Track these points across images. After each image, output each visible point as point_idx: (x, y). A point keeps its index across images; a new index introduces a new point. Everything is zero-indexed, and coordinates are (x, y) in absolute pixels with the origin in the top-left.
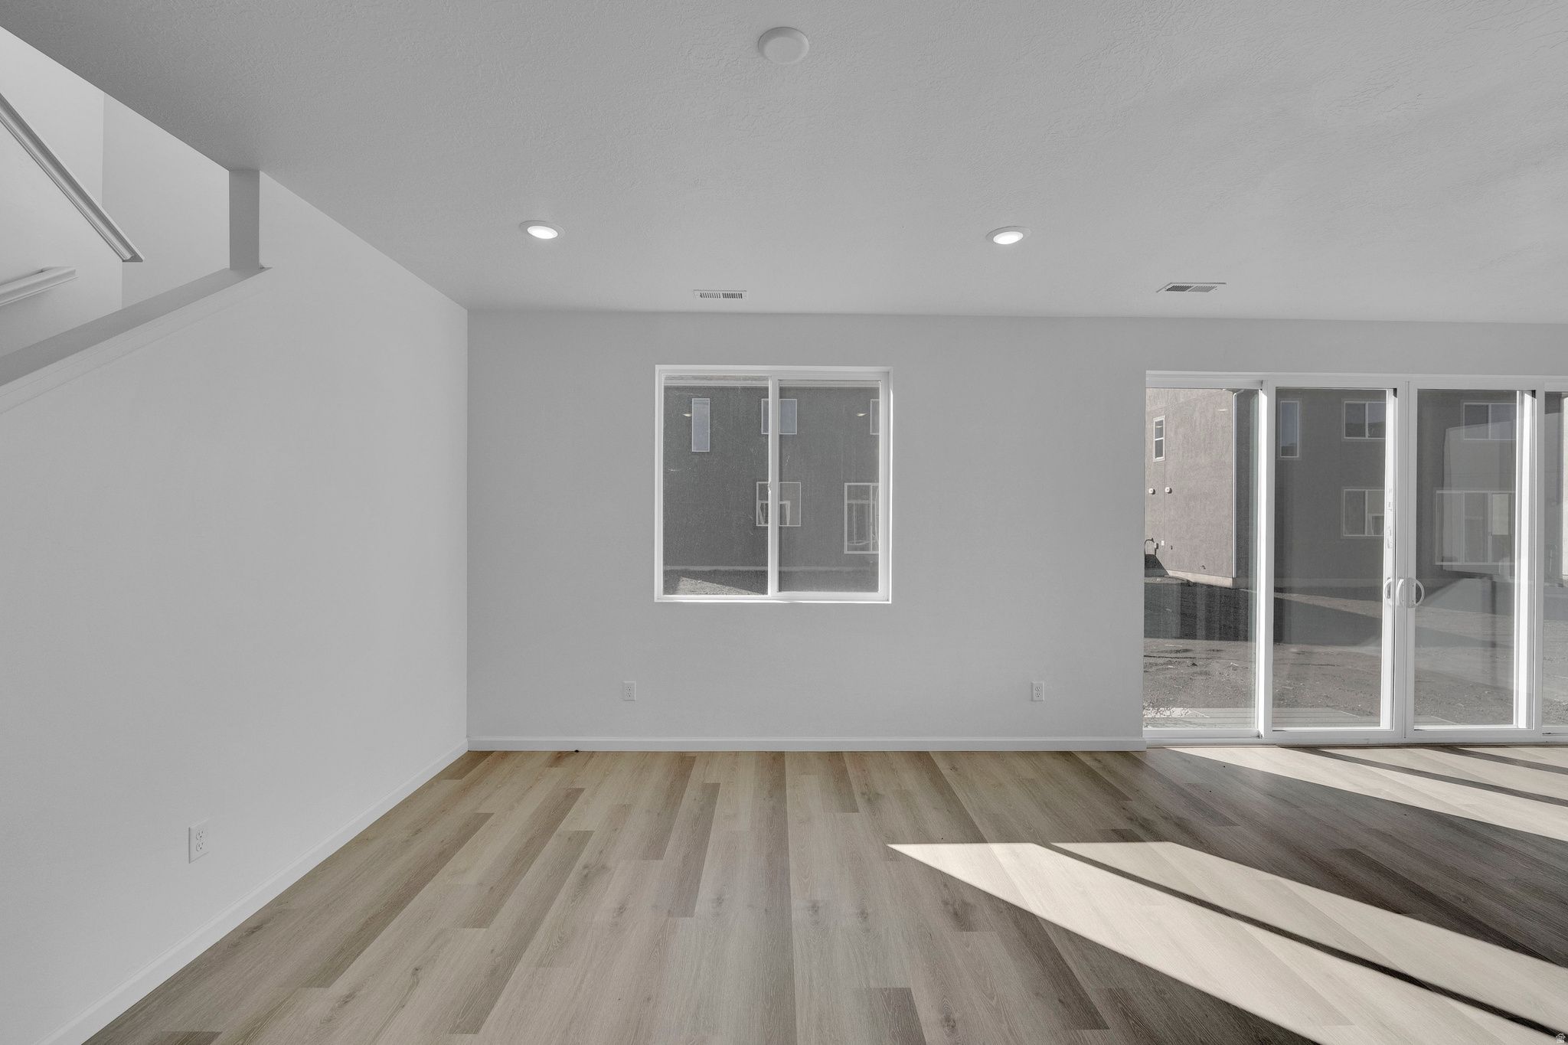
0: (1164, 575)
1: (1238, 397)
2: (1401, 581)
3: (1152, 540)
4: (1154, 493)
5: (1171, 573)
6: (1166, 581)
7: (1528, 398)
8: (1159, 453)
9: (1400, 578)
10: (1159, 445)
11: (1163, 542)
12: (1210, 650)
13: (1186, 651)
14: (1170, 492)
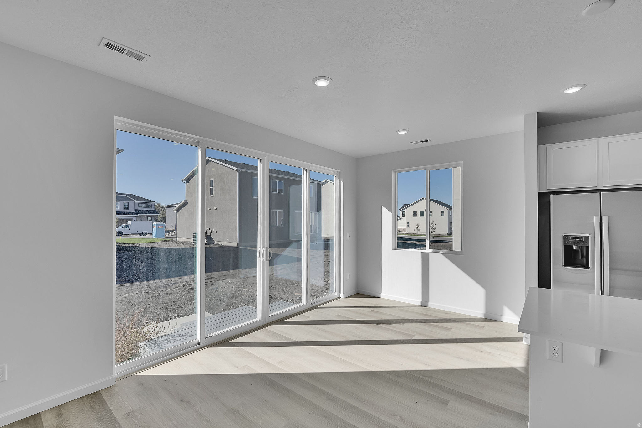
0: (213, 243)
1: (239, 173)
2: (264, 248)
3: (209, 229)
4: (210, 210)
5: (216, 242)
6: (214, 246)
7: (305, 171)
8: (212, 193)
9: (263, 247)
10: (212, 190)
11: (213, 230)
12: (222, 276)
13: (211, 278)
14: (216, 209)
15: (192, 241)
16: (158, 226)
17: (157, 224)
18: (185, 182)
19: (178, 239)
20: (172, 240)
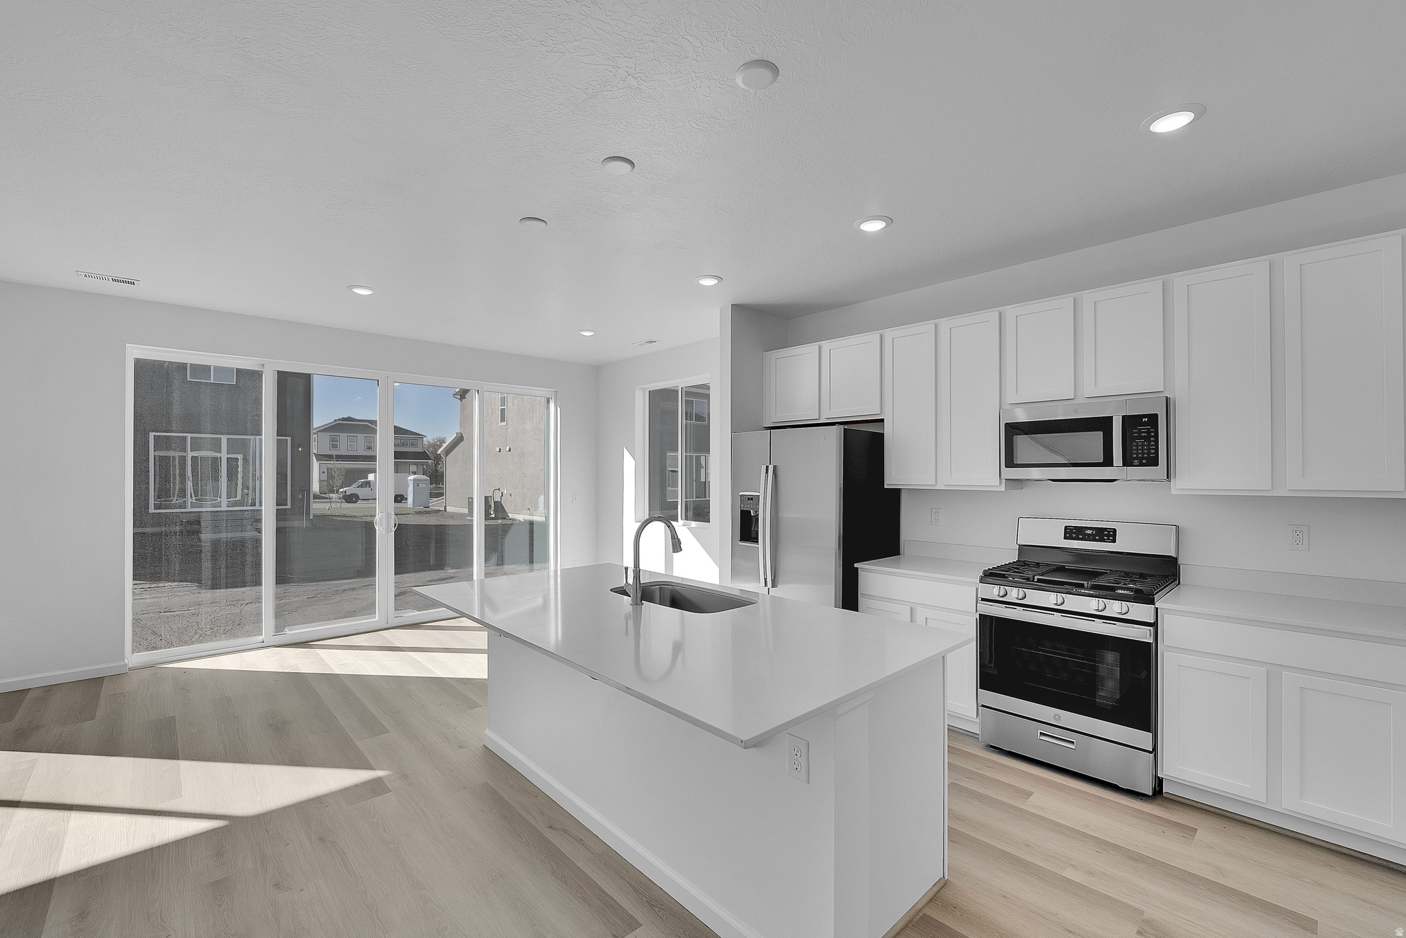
0: (505, 517)
3: (499, 489)
4: (500, 451)
5: (511, 516)
6: (507, 523)
8: (503, 419)
10: (503, 412)
11: (507, 490)
14: (510, 451)
15: (466, 511)
16: (416, 483)
17: (414, 480)
18: (459, 397)
19: (449, 509)
20: (438, 511)
